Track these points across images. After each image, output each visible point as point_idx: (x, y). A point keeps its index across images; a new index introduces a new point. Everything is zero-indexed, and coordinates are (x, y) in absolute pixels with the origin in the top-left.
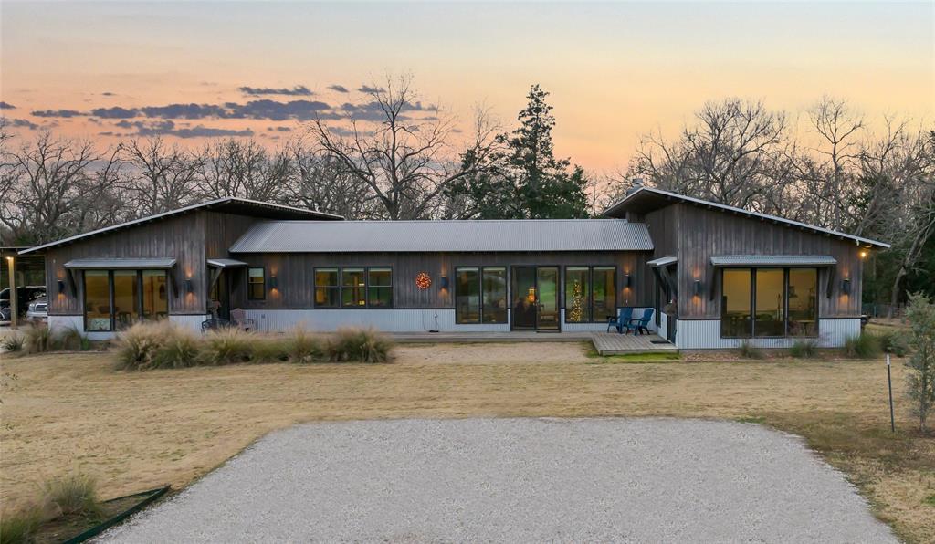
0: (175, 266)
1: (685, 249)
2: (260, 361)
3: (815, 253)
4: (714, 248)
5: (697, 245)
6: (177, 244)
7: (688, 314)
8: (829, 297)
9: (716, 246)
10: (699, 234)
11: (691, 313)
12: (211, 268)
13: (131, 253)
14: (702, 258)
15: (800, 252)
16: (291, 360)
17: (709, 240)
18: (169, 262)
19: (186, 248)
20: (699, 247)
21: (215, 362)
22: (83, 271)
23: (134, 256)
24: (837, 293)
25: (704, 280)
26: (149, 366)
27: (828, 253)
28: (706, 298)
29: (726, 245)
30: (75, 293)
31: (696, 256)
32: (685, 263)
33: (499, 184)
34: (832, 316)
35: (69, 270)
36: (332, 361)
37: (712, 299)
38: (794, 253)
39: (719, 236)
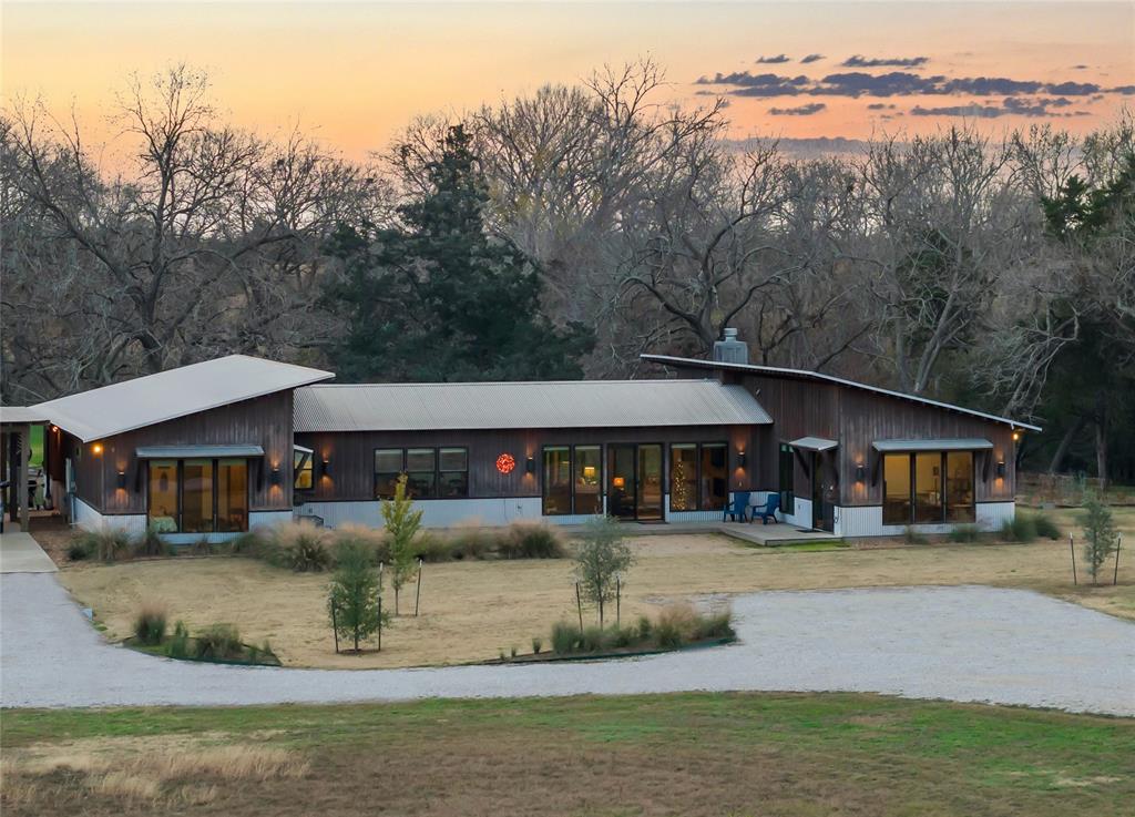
1: (847, 433)
3: (971, 436)
4: (875, 433)
5: (859, 430)
6: (261, 428)
7: (851, 500)
8: (985, 481)
9: (877, 430)
10: (861, 418)
11: (854, 500)
13: (207, 439)
14: (864, 443)
17: (870, 424)
19: (271, 431)
24: (993, 476)
25: (866, 466)
27: (984, 437)
28: (868, 484)
29: (886, 429)
30: (137, 487)
31: (859, 441)
32: (847, 447)
34: (989, 499)
37: (873, 485)
38: (951, 437)
39: (879, 420)
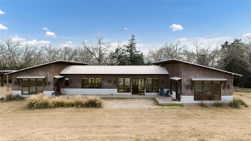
0: (45, 78)
1: (184, 76)
2: (66, 107)
3: (220, 77)
4: (192, 76)
5: (187, 75)
6: (46, 72)
7: (185, 94)
8: (224, 89)
9: (193, 75)
10: (188, 72)
11: (186, 93)
12: (54, 78)
13: (34, 74)
14: (189, 78)
15: (216, 77)
16: (75, 107)
17: (191, 73)
18: (44, 77)
19: (48, 73)
20: (188, 75)
21: (53, 107)
22: (22, 79)
23: (35, 75)
24: (226, 88)
25: (189, 84)
26: (35, 108)
27: (224, 77)
28: (190, 89)
29: (195, 75)
30: (19, 85)
31: (187, 78)
32: (184, 80)
33: (124, 56)
34: (225, 94)
35: (18, 79)
36: (86, 107)
38: (214, 77)
39: (193, 72)
